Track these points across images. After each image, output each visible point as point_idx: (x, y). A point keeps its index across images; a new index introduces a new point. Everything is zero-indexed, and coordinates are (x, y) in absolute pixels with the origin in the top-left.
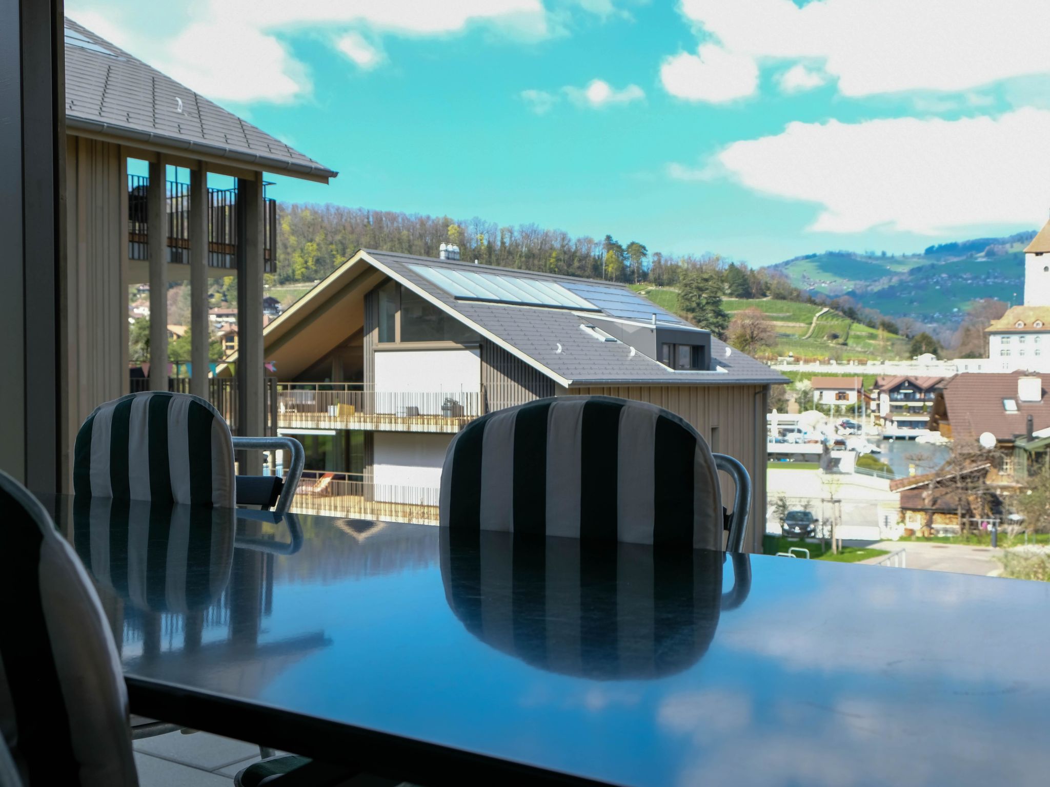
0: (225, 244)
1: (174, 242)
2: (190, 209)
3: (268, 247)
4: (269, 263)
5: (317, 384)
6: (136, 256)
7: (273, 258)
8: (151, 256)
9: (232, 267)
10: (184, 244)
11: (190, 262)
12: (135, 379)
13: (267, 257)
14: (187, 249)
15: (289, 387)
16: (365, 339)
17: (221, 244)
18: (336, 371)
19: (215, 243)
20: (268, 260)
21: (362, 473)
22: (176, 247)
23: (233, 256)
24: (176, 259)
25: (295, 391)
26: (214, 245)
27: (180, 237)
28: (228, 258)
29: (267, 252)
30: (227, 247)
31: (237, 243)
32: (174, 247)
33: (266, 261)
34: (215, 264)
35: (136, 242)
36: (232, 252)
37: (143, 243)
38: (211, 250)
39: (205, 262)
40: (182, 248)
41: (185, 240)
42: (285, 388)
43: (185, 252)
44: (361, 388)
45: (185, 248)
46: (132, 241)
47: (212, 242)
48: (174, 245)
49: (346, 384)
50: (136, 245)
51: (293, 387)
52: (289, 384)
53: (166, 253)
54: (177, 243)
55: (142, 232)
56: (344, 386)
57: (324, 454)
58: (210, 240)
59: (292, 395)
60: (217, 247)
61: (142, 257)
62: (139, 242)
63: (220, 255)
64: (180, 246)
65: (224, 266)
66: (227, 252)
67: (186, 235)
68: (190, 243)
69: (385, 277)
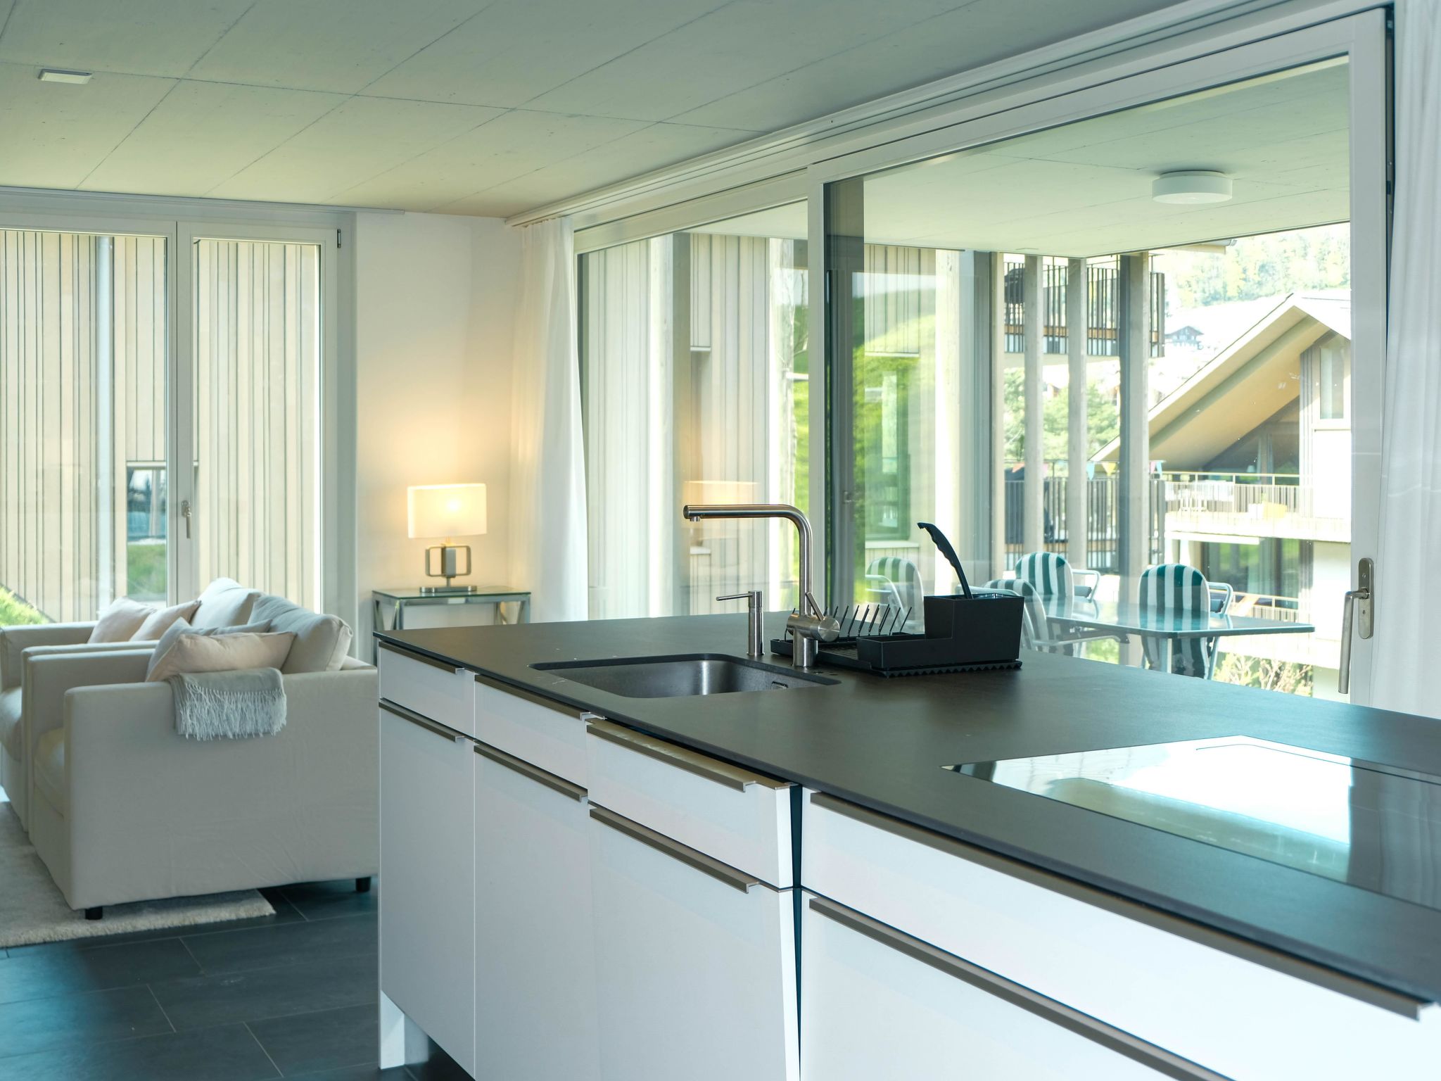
0: (1106, 329)
1: (1051, 330)
2: (1067, 283)
3: (1155, 329)
4: (1156, 346)
5: (1234, 475)
6: (1011, 349)
7: (1160, 341)
8: (1026, 349)
9: (1113, 354)
10: (1061, 332)
11: (1067, 351)
12: (1010, 481)
13: (1154, 340)
14: (1065, 337)
15: (1197, 478)
16: (1301, 413)
17: (1102, 329)
18: (1263, 458)
19: (1095, 329)
20: (1155, 343)
21: (1297, 597)
22: (1053, 336)
23: (1114, 342)
24: (1053, 349)
25: (1207, 482)
26: (1094, 331)
27: (1057, 324)
28: (1109, 343)
29: (1154, 334)
30: (1108, 332)
31: (1119, 327)
32: (1051, 336)
33: (1152, 344)
34: (1095, 352)
35: (1011, 334)
36: (1114, 338)
37: (1018, 334)
38: (1090, 336)
39: (1084, 352)
40: (1059, 337)
41: (1063, 328)
42: (1192, 478)
43: (1062, 340)
44: (1295, 482)
45: (1062, 337)
46: (1008, 334)
47: (1092, 328)
48: (1051, 334)
49: (1274, 476)
50: (1011, 337)
51: (1205, 478)
52: (1197, 474)
53: (1043, 344)
54: (1053, 332)
55: (1017, 322)
56: (1271, 478)
57: (1247, 569)
58: (1090, 326)
59: (1199, 488)
60: (1098, 331)
61: (1017, 349)
62: (1014, 334)
63: (1100, 342)
64: (1057, 335)
65: (1104, 354)
66: (1108, 337)
67: (1063, 324)
68: (1068, 330)
69: (1326, 331)
